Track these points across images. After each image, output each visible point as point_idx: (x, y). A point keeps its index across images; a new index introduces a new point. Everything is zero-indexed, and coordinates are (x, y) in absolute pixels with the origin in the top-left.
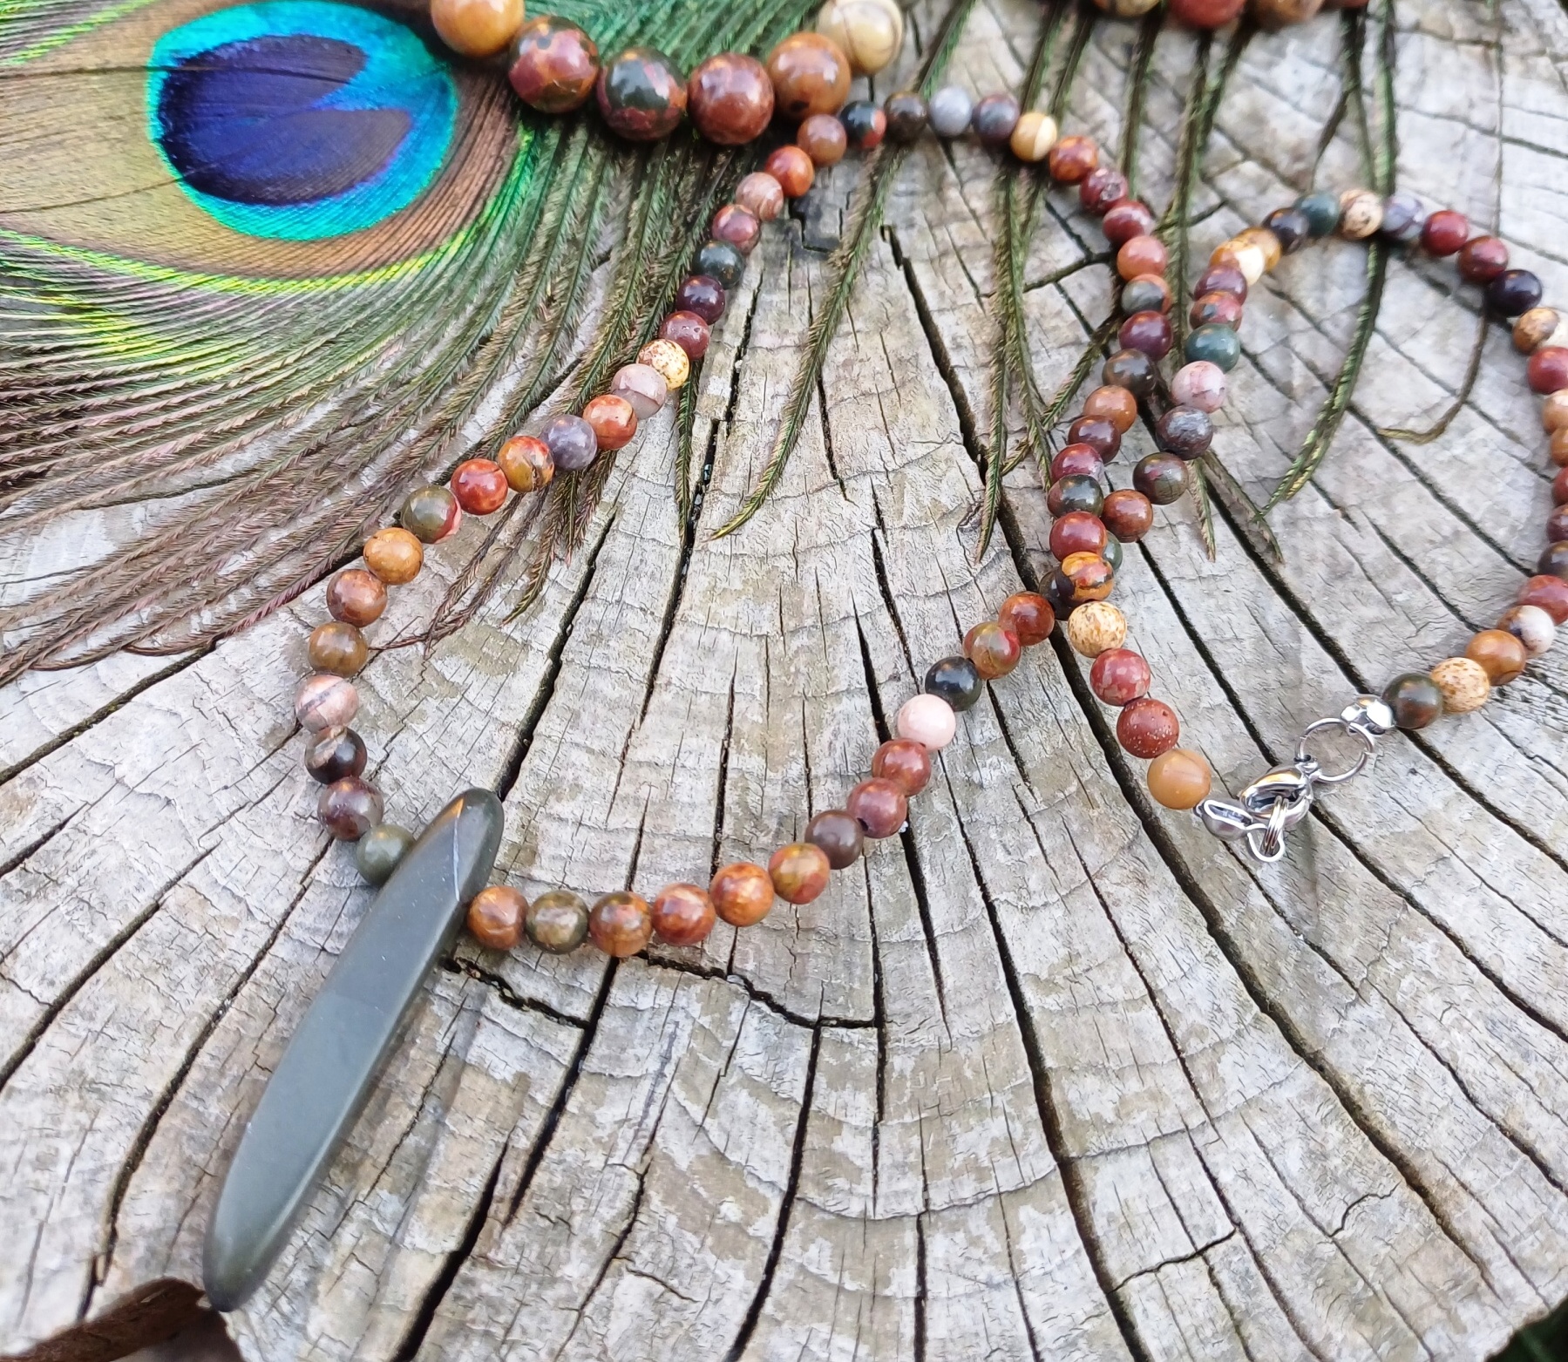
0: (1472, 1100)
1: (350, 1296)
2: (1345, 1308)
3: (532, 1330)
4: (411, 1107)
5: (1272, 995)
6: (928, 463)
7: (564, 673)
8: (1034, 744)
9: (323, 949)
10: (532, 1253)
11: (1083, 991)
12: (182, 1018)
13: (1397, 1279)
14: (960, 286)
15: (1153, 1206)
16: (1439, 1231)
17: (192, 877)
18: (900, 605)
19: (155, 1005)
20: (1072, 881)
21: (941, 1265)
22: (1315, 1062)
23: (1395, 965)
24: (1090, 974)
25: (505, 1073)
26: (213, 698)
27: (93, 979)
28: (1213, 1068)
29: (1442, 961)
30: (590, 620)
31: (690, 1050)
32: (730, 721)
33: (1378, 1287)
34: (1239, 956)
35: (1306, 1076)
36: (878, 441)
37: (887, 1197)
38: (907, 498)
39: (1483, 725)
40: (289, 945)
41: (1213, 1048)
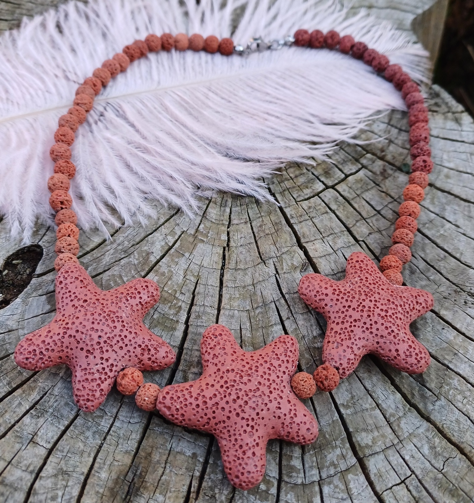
2: (448, 493)
4: (162, 467)
5: (413, 401)
6: (289, 253)
7: (190, 329)
9: (130, 422)
11: (357, 407)
12: (90, 448)
13: (462, 482)
14: (290, 199)
15: (387, 469)
16: (472, 466)
18: (287, 296)
19: (81, 445)
21: (327, 495)
22: (428, 420)
23: (447, 387)
24: (359, 401)
25: (189, 453)
27: (62, 439)
28: (399, 426)
29: (460, 384)
30: (196, 312)
32: (241, 337)
33: (457, 485)
34: (401, 390)
35: (426, 424)
36: (273, 248)
37: (308, 477)
38: (284, 264)
39: (461, 313)
40: (119, 422)
41: (398, 419)
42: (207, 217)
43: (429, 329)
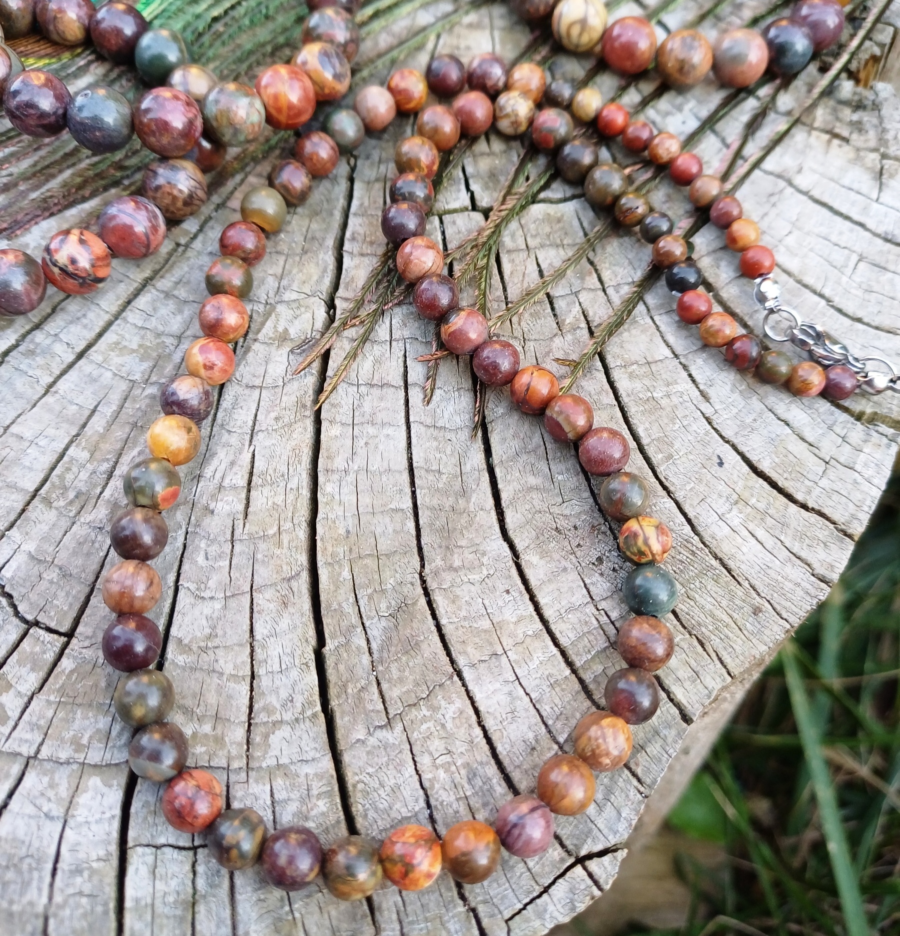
0: (432, 821)
2: (270, 921)
5: (334, 703)
6: (294, 305)
8: (263, 498)
11: (206, 658)
20: (239, 589)
21: (25, 793)
22: (337, 757)
23: (425, 711)
24: (217, 651)
28: (266, 736)
29: (457, 721)
30: (33, 342)
32: (84, 426)
33: (297, 915)
35: (328, 763)
36: (272, 284)
37: (15, 739)
38: (269, 323)
39: (573, 575)
41: (274, 724)
43: (475, 577)
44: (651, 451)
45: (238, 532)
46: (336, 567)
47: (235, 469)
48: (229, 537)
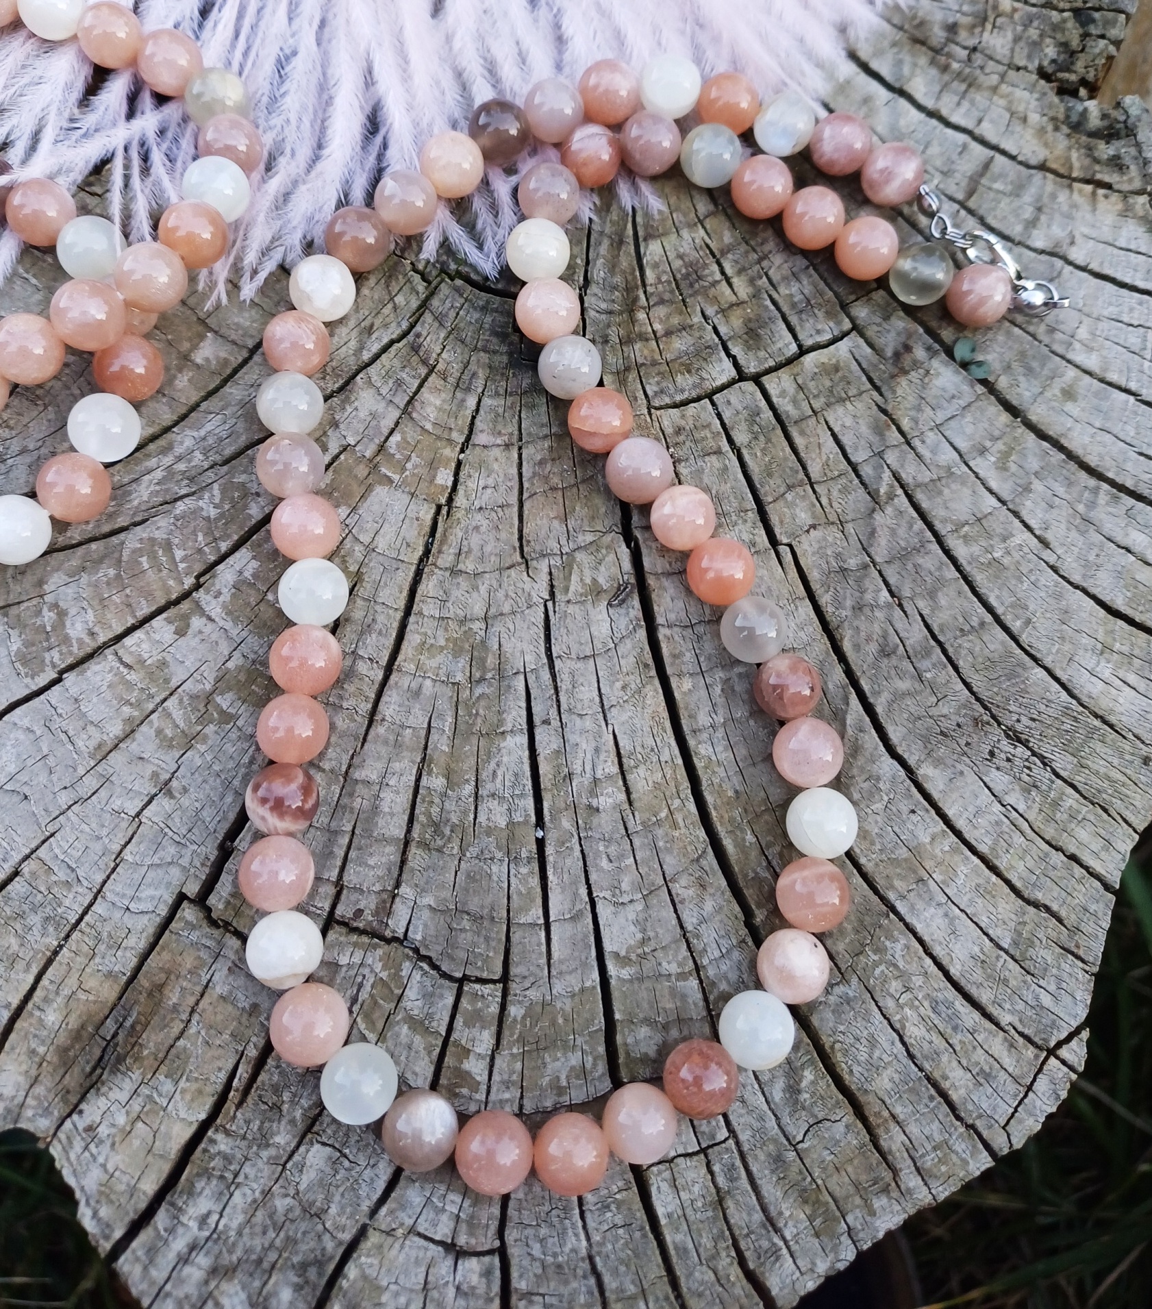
0: (911, 1056)
1: (136, 1143)
2: (796, 1194)
3: (251, 1176)
4: (182, 1021)
6: (593, 549)
8: (641, 780)
9: (128, 907)
10: (255, 1126)
11: (648, 965)
12: (32, 953)
13: (835, 1177)
14: (636, 398)
16: (871, 1147)
17: (42, 853)
18: (558, 664)
19: (14, 942)
20: (653, 884)
23: (873, 956)
24: (656, 954)
25: (244, 1003)
26: (59, 720)
29: (907, 958)
31: (372, 996)
32: (425, 749)
33: (820, 1182)
36: (558, 527)
37: (493, 1103)
38: (573, 577)
39: (971, 777)
40: (105, 905)
42: (414, 415)
43: (878, 806)
44: (1008, 619)
45: (631, 824)
46: (738, 833)
47: (603, 756)
48: (623, 832)
